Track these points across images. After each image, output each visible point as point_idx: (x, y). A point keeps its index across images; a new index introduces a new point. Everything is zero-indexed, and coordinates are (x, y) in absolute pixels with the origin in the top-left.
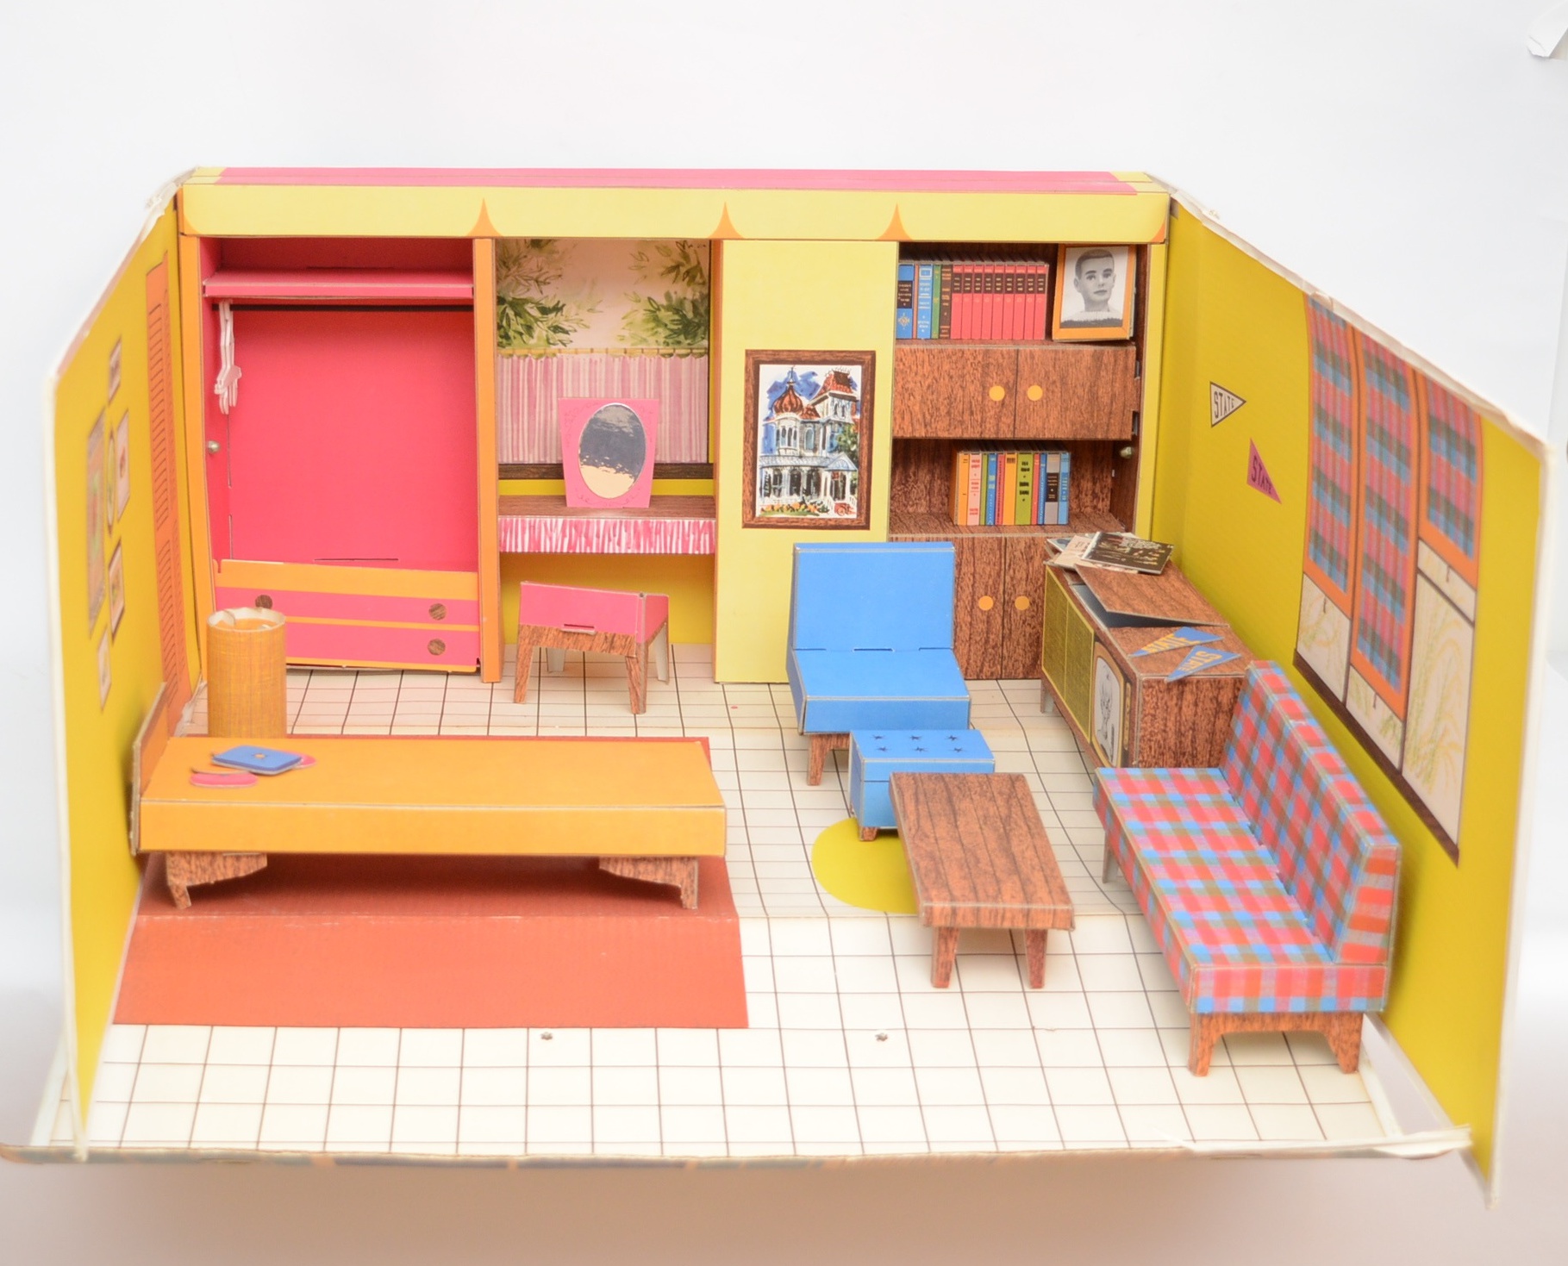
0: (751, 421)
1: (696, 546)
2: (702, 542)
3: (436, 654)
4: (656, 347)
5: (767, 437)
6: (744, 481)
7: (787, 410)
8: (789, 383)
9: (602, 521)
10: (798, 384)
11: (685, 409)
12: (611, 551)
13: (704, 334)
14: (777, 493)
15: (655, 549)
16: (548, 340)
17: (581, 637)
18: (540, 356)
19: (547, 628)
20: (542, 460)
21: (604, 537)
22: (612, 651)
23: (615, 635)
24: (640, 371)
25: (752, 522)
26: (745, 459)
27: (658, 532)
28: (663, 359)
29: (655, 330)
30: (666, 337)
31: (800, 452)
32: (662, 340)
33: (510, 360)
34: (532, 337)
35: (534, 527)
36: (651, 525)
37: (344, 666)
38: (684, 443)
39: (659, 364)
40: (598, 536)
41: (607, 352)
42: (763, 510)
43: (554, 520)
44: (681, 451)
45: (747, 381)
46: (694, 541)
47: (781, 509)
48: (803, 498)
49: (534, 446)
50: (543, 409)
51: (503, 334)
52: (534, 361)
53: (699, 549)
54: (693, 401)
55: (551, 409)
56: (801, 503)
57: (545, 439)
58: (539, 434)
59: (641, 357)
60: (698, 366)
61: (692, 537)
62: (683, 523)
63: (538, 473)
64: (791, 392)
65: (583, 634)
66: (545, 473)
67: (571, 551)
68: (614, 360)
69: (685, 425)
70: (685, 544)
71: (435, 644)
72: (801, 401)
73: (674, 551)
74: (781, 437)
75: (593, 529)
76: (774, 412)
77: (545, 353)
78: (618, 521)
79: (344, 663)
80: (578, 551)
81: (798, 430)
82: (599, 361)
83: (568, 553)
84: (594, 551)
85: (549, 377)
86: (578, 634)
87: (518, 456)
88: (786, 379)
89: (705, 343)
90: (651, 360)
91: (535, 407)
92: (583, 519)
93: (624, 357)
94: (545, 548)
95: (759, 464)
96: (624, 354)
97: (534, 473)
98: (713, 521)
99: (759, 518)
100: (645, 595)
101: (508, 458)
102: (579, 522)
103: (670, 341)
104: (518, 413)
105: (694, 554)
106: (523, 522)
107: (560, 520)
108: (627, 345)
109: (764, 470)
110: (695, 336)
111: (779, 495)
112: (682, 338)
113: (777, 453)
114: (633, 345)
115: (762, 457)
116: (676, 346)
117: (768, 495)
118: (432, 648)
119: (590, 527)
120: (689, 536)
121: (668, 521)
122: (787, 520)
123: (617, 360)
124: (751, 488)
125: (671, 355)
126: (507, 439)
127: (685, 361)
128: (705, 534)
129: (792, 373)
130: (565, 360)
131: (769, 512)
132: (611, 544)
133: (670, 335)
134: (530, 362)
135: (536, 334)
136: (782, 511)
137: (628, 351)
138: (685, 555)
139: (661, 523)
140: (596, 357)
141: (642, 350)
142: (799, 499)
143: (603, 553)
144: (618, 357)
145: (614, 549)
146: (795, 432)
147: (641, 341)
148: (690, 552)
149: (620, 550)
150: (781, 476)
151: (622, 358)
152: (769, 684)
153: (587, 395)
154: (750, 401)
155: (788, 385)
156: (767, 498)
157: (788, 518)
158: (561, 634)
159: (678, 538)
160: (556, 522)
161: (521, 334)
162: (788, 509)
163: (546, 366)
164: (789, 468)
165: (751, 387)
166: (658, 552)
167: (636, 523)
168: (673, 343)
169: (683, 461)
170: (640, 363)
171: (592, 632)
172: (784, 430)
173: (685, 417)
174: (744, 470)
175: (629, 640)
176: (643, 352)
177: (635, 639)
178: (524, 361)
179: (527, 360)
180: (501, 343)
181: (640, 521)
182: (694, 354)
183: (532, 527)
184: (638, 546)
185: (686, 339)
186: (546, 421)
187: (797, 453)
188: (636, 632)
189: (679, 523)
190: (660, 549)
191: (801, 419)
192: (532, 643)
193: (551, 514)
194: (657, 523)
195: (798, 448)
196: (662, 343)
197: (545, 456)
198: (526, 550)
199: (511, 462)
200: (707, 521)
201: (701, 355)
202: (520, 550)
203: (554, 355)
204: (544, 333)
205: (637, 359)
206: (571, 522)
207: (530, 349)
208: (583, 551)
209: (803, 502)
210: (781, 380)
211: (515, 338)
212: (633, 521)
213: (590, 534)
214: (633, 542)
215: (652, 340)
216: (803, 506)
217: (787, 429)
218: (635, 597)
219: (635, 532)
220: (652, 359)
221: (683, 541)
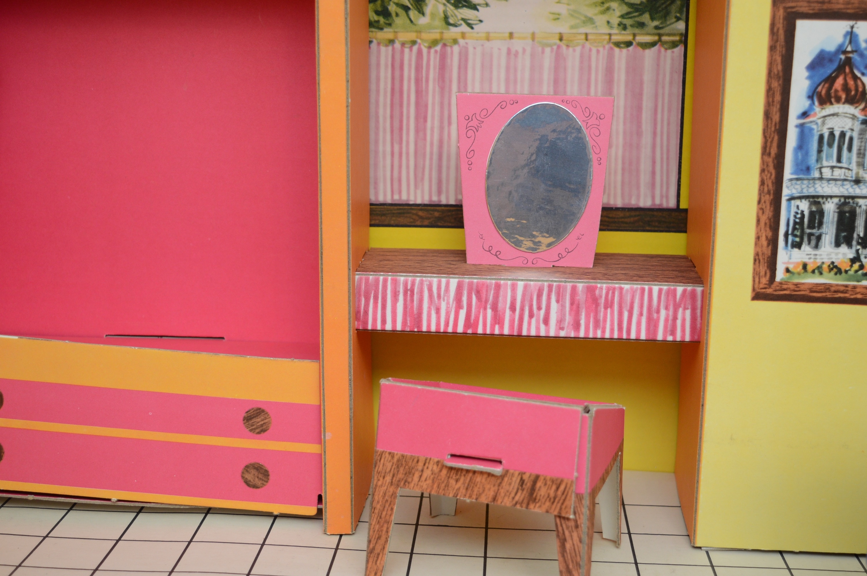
0: (776, 117)
1: (669, 328)
2: (679, 322)
3: (255, 487)
4: (607, 31)
5: (802, 145)
6: (758, 221)
7: (838, 100)
8: (845, 52)
9: (521, 285)
10: (861, 55)
11: (646, 126)
12: (533, 333)
13: (681, 12)
14: (813, 242)
15: (604, 332)
16: (446, 18)
17: (478, 478)
18: (435, 42)
19: (422, 459)
20: (435, 199)
21: (522, 310)
22: (532, 506)
23: (537, 477)
24: (581, 69)
25: (769, 291)
26: (762, 183)
27: (609, 305)
28: (617, 50)
29: (606, 5)
30: (622, 16)
31: (857, 173)
32: (615, 21)
33: (390, 48)
34: (423, 14)
35: (412, 291)
36: (597, 292)
37: (114, 499)
38: (644, 178)
39: (610, 58)
40: (513, 308)
41: (533, 39)
42: (788, 270)
43: (444, 281)
44: (638, 188)
45: (772, 48)
46: (666, 320)
47: (819, 270)
48: (857, 251)
49: (423, 179)
50: (437, 123)
51: (380, 9)
52: (425, 51)
53: (673, 332)
54: (659, 116)
55: (450, 124)
56: (853, 261)
57: (440, 167)
58: (431, 159)
59: (583, 46)
60: (669, 62)
61: (663, 313)
62: (650, 291)
63: (428, 218)
64: (847, 70)
65: (482, 473)
66: (439, 219)
67: (470, 331)
68: (543, 52)
69: (646, 152)
70: (652, 323)
71: (253, 472)
72: (863, 84)
73: (633, 336)
74: (825, 147)
75: (505, 297)
76: (816, 103)
77: (442, 39)
78: (546, 284)
79: (115, 495)
80: (480, 331)
81: (855, 135)
82: (520, 51)
83: (465, 333)
84: (506, 332)
85: (447, 76)
86: (474, 472)
87: (400, 192)
88: (841, 46)
89: (681, 26)
90: (598, 51)
91: (425, 120)
92: (490, 281)
93: (559, 47)
94: (429, 325)
95: (786, 192)
96: (558, 42)
97: (421, 218)
98: (699, 289)
99: (781, 283)
100: (594, 409)
101: (385, 195)
102: (483, 284)
103: (628, 22)
104: (401, 129)
105: (664, 341)
106: (395, 282)
107: (454, 282)
108: (564, 28)
109: (793, 202)
110: (665, 16)
111: (817, 247)
112: (646, 18)
113: (817, 175)
114: (572, 27)
115: (791, 180)
116: (636, 31)
117: (798, 245)
118: (249, 477)
119: (501, 293)
120: (658, 312)
121: (626, 287)
122: (827, 288)
123: (548, 50)
124: (770, 234)
125: (629, 44)
126: (384, 167)
127: (650, 53)
128: (685, 309)
129: (851, 36)
130: (471, 50)
131: (799, 274)
132: (534, 321)
133: (628, 13)
134: (420, 52)
135: (428, 10)
136: (821, 273)
137: (564, 38)
138: (652, 342)
139: (614, 289)
140: (517, 45)
141: (586, 35)
142: (850, 254)
143: (520, 336)
144: (550, 46)
145: (538, 329)
146: (851, 139)
147: (584, 22)
148: (660, 337)
149: (547, 331)
150: (822, 213)
151: (555, 47)
152: (781, 552)
153: (503, 90)
154: (775, 84)
155: (843, 57)
156: (796, 250)
157: (831, 285)
158: (444, 472)
159: (641, 314)
160: (448, 284)
161: (406, 9)
162: (831, 270)
163: (443, 57)
164: (836, 200)
165: (779, 59)
166: (607, 335)
167: (574, 289)
168: (632, 26)
169: (642, 204)
170: (582, 56)
171: (498, 470)
172: (832, 134)
173: (646, 139)
174: (759, 202)
175: (562, 488)
176: (587, 39)
177: (574, 487)
178: (411, 50)
179: (415, 48)
180: (378, 22)
181: (580, 286)
182: (663, 43)
183: (409, 292)
184: (577, 326)
185: (652, 19)
186: (441, 141)
187: (851, 175)
188: (576, 474)
189: (643, 290)
190: (612, 330)
191: (861, 117)
192: (396, 484)
193: (440, 272)
194: (608, 289)
195: (854, 166)
196: (616, 25)
197: (439, 192)
198: (399, 328)
199: (389, 200)
200: (689, 288)
201: (674, 45)
202: (389, 327)
203: (455, 41)
204: (441, 8)
205: (578, 49)
206: (470, 284)
207: (419, 32)
208: (488, 332)
209: (856, 259)
210: (831, 47)
211: (397, 15)
212: (569, 286)
213: (500, 305)
214: (568, 319)
215: (601, 20)
216: (856, 266)
217: (837, 134)
218: (576, 412)
219: (572, 304)
220: (601, 49)
221: (649, 319)
